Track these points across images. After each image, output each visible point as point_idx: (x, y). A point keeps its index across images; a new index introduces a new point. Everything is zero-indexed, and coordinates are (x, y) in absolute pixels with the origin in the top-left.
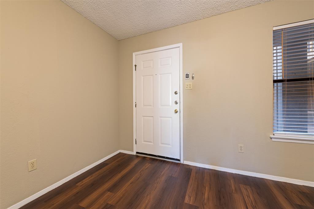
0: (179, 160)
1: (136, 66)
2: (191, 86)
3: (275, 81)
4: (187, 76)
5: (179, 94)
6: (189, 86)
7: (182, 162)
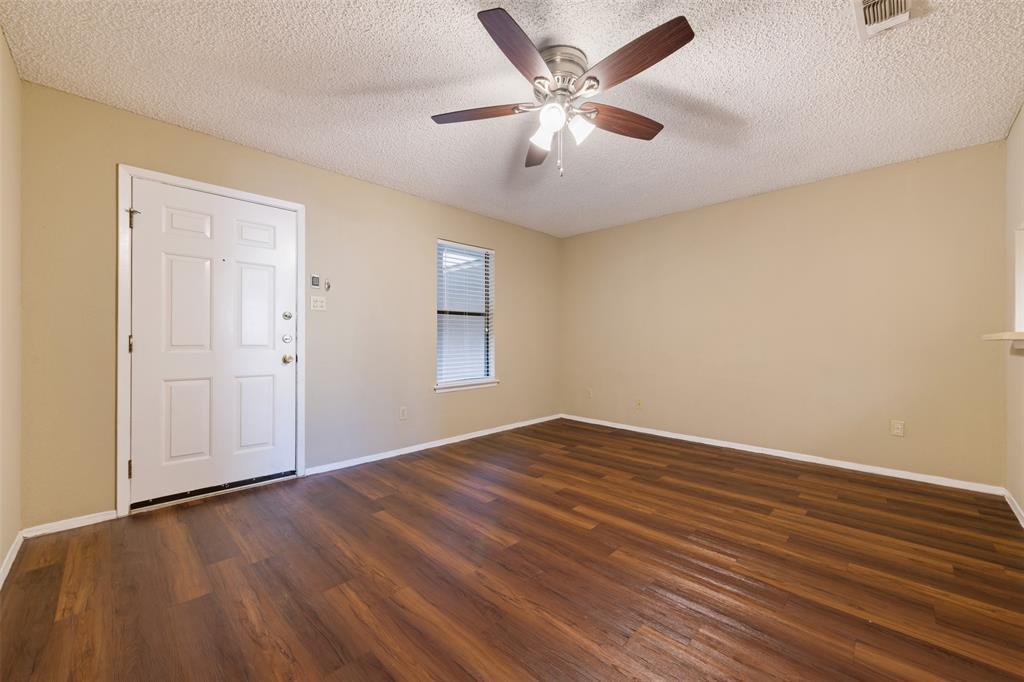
0: (293, 473)
1: (131, 213)
2: (324, 304)
3: (439, 312)
4: (315, 281)
5: (294, 319)
6: (319, 304)
7: (300, 473)
